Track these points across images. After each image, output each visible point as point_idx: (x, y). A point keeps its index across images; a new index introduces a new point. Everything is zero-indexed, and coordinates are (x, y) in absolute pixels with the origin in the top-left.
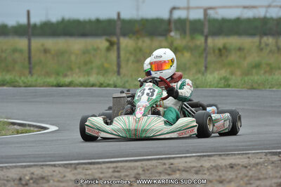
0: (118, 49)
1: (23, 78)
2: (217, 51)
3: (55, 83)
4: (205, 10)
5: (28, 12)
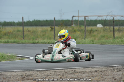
0: (54, 30)
1: (21, 41)
2: (89, 31)
4: (85, 17)
5: (23, 18)
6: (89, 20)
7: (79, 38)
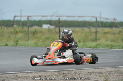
4: (28, 17)
7: (21, 40)
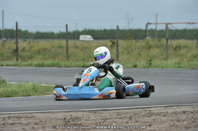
0: (117, 46)
1: (64, 62)
3: (82, 65)
5: (67, 25)
6: (173, 30)
7: (157, 58)
